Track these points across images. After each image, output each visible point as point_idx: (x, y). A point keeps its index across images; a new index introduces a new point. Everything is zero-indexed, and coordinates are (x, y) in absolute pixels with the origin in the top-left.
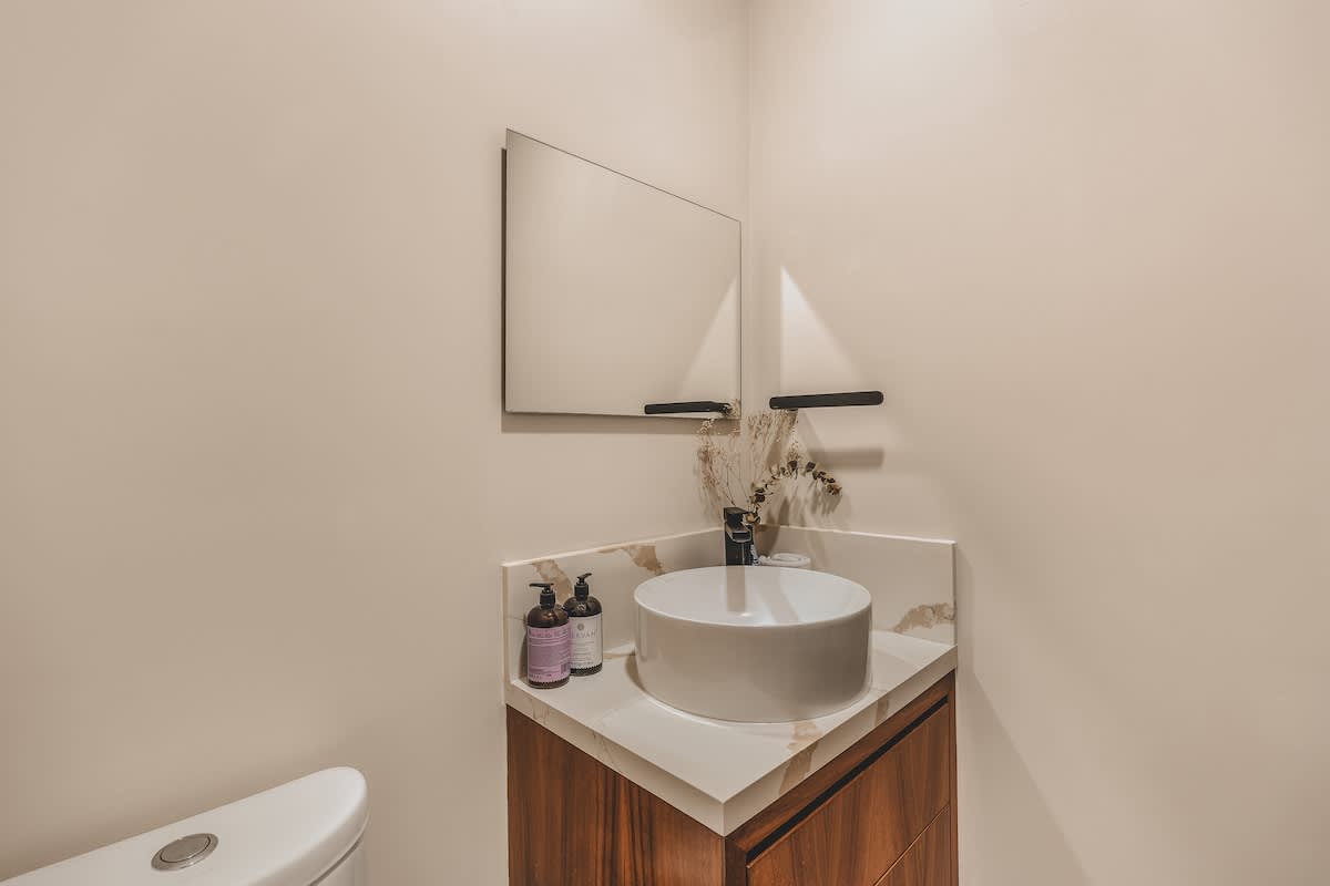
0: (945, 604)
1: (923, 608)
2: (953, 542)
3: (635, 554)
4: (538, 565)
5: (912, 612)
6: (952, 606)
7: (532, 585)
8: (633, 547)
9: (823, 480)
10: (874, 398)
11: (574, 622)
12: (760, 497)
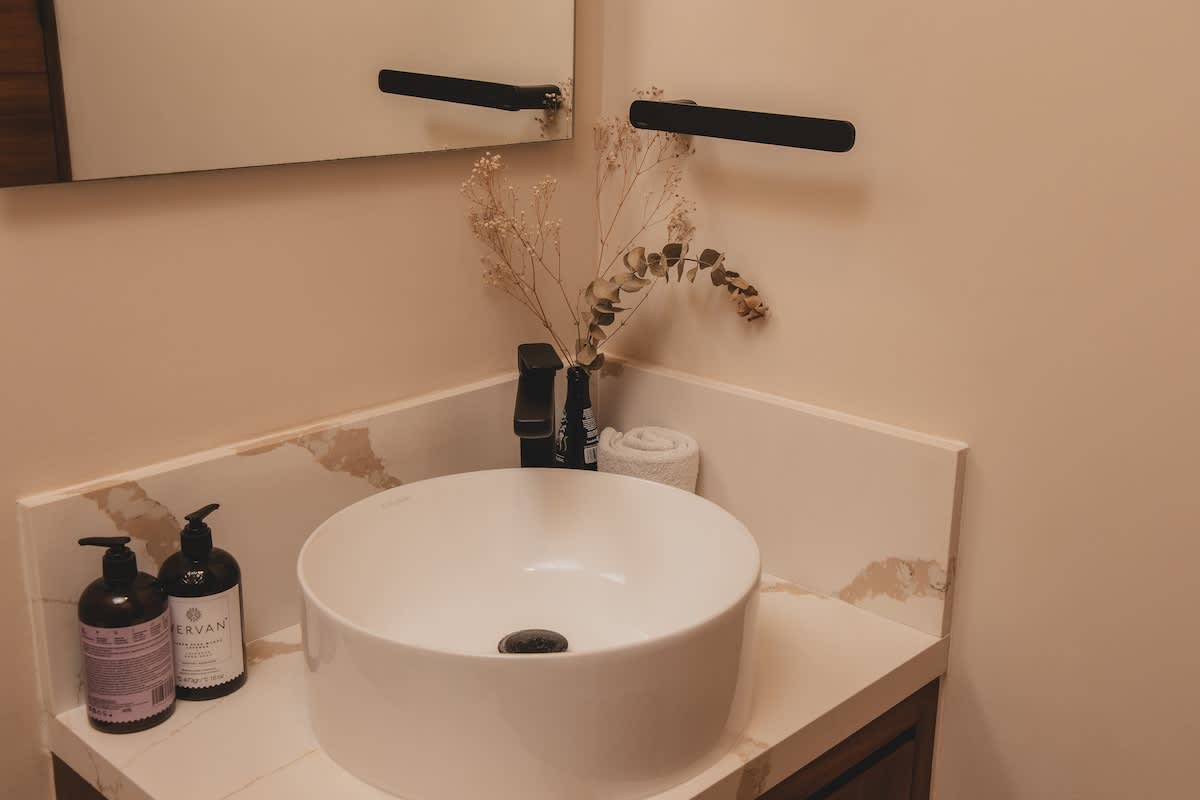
0: (933, 562)
1: (894, 562)
2: (963, 445)
3: (323, 449)
4: (100, 497)
5: (874, 567)
6: (945, 567)
7: (83, 542)
8: (317, 436)
9: (732, 288)
10: (835, 136)
11: (180, 606)
12: (605, 314)
